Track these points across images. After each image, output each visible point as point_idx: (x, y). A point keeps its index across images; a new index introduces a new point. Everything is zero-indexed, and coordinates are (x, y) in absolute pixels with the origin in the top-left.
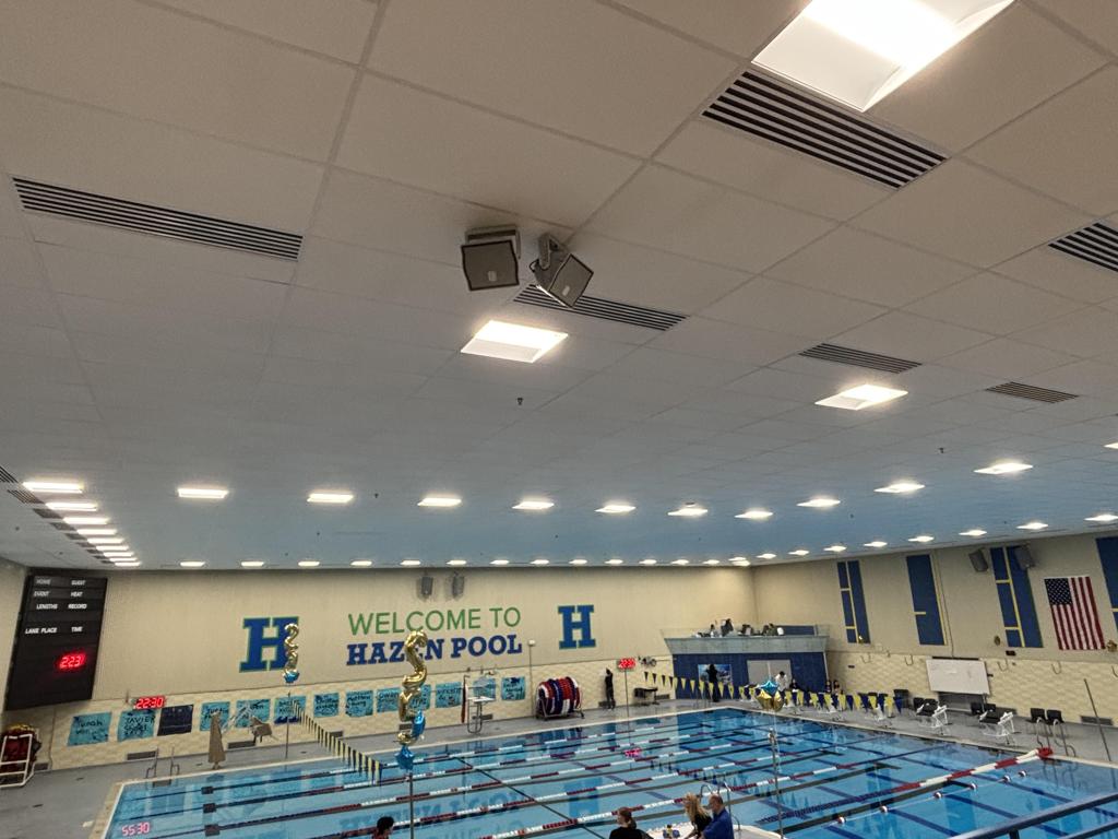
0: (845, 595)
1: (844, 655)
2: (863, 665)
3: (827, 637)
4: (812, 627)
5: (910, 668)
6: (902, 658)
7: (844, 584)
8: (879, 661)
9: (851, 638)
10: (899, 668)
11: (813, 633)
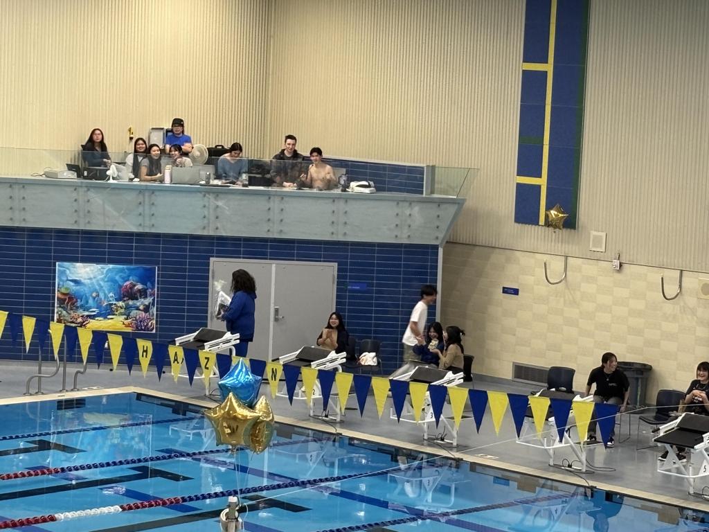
0: (532, 84)
1: (496, 257)
2: (543, 289)
3: (459, 203)
4: (419, 171)
5: (668, 307)
6: (655, 276)
7: (533, 51)
8: (590, 279)
9: (526, 210)
10: (640, 305)
11: (418, 189)
